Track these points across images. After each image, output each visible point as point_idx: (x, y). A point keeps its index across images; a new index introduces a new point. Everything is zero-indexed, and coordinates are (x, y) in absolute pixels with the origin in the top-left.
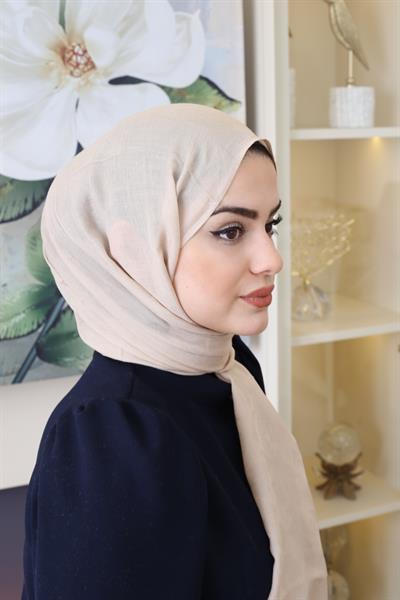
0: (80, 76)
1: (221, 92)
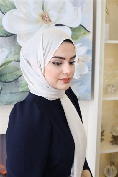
0: (47, 23)
1: (86, 29)
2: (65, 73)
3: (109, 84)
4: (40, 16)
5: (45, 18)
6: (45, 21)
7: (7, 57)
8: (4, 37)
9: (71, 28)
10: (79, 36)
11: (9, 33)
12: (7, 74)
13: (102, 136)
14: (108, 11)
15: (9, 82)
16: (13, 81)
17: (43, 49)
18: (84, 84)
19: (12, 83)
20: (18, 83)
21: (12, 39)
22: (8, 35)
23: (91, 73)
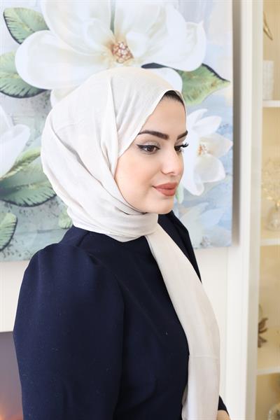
0: (122, 63)
1: (216, 74)
2: (167, 170)
3: (276, 205)
4: (107, 46)
5: (118, 50)
6: (118, 58)
7: (28, 145)
8: (21, 97)
9: (180, 73)
10: (200, 92)
11: (32, 87)
12: (28, 186)
13: (260, 332)
14: (269, 30)
15: (35, 205)
16: (44, 202)
17: (116, 115)
18: (215, 208)
19: (41, 206)
20: (55, 207)
21: (40, 102)
22: (30, 92)
23: (230, 179)
